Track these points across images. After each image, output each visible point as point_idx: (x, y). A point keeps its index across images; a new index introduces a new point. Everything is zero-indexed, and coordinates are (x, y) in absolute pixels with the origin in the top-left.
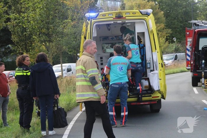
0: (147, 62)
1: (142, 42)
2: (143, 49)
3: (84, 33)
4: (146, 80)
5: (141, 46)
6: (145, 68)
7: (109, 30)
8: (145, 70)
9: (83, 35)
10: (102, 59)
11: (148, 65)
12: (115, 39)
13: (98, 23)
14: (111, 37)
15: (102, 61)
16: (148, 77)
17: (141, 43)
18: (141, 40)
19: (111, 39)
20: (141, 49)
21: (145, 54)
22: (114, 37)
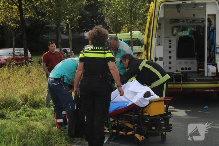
0: (217, 46)
1: (212, 24)
2: (213, 32)
3: (151, 14)
4: (213, 66)
5: (211, 30)
6: (213, 53)
7: (179, 12)
8: (213, 56)
9: (149, 16)
10: (171, 42)
11: (217, 49)
12: (186, 22)
13: (165, 3)
14: (182, 20)
15: (170, 44)
16: (216, 62)
17: (212, 26)
18: (212, 23)
19: (182, 22)
20: (211, 33)
21: (214, 38)
22: (185, 20)
